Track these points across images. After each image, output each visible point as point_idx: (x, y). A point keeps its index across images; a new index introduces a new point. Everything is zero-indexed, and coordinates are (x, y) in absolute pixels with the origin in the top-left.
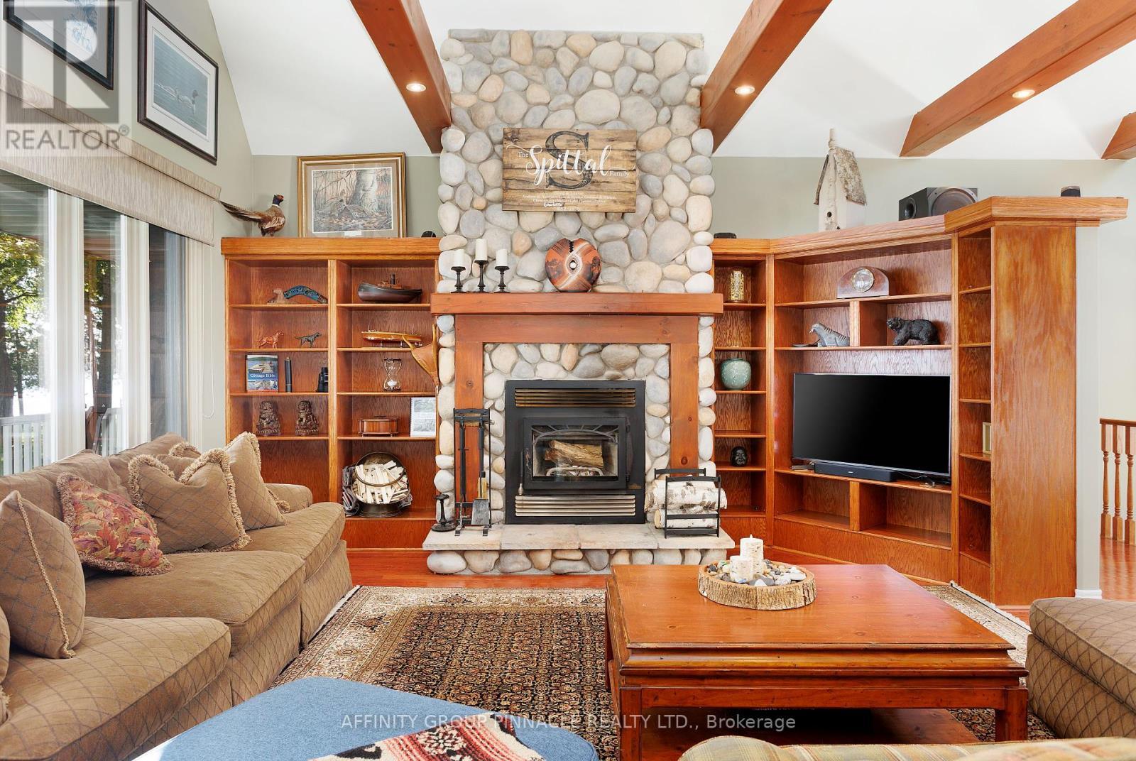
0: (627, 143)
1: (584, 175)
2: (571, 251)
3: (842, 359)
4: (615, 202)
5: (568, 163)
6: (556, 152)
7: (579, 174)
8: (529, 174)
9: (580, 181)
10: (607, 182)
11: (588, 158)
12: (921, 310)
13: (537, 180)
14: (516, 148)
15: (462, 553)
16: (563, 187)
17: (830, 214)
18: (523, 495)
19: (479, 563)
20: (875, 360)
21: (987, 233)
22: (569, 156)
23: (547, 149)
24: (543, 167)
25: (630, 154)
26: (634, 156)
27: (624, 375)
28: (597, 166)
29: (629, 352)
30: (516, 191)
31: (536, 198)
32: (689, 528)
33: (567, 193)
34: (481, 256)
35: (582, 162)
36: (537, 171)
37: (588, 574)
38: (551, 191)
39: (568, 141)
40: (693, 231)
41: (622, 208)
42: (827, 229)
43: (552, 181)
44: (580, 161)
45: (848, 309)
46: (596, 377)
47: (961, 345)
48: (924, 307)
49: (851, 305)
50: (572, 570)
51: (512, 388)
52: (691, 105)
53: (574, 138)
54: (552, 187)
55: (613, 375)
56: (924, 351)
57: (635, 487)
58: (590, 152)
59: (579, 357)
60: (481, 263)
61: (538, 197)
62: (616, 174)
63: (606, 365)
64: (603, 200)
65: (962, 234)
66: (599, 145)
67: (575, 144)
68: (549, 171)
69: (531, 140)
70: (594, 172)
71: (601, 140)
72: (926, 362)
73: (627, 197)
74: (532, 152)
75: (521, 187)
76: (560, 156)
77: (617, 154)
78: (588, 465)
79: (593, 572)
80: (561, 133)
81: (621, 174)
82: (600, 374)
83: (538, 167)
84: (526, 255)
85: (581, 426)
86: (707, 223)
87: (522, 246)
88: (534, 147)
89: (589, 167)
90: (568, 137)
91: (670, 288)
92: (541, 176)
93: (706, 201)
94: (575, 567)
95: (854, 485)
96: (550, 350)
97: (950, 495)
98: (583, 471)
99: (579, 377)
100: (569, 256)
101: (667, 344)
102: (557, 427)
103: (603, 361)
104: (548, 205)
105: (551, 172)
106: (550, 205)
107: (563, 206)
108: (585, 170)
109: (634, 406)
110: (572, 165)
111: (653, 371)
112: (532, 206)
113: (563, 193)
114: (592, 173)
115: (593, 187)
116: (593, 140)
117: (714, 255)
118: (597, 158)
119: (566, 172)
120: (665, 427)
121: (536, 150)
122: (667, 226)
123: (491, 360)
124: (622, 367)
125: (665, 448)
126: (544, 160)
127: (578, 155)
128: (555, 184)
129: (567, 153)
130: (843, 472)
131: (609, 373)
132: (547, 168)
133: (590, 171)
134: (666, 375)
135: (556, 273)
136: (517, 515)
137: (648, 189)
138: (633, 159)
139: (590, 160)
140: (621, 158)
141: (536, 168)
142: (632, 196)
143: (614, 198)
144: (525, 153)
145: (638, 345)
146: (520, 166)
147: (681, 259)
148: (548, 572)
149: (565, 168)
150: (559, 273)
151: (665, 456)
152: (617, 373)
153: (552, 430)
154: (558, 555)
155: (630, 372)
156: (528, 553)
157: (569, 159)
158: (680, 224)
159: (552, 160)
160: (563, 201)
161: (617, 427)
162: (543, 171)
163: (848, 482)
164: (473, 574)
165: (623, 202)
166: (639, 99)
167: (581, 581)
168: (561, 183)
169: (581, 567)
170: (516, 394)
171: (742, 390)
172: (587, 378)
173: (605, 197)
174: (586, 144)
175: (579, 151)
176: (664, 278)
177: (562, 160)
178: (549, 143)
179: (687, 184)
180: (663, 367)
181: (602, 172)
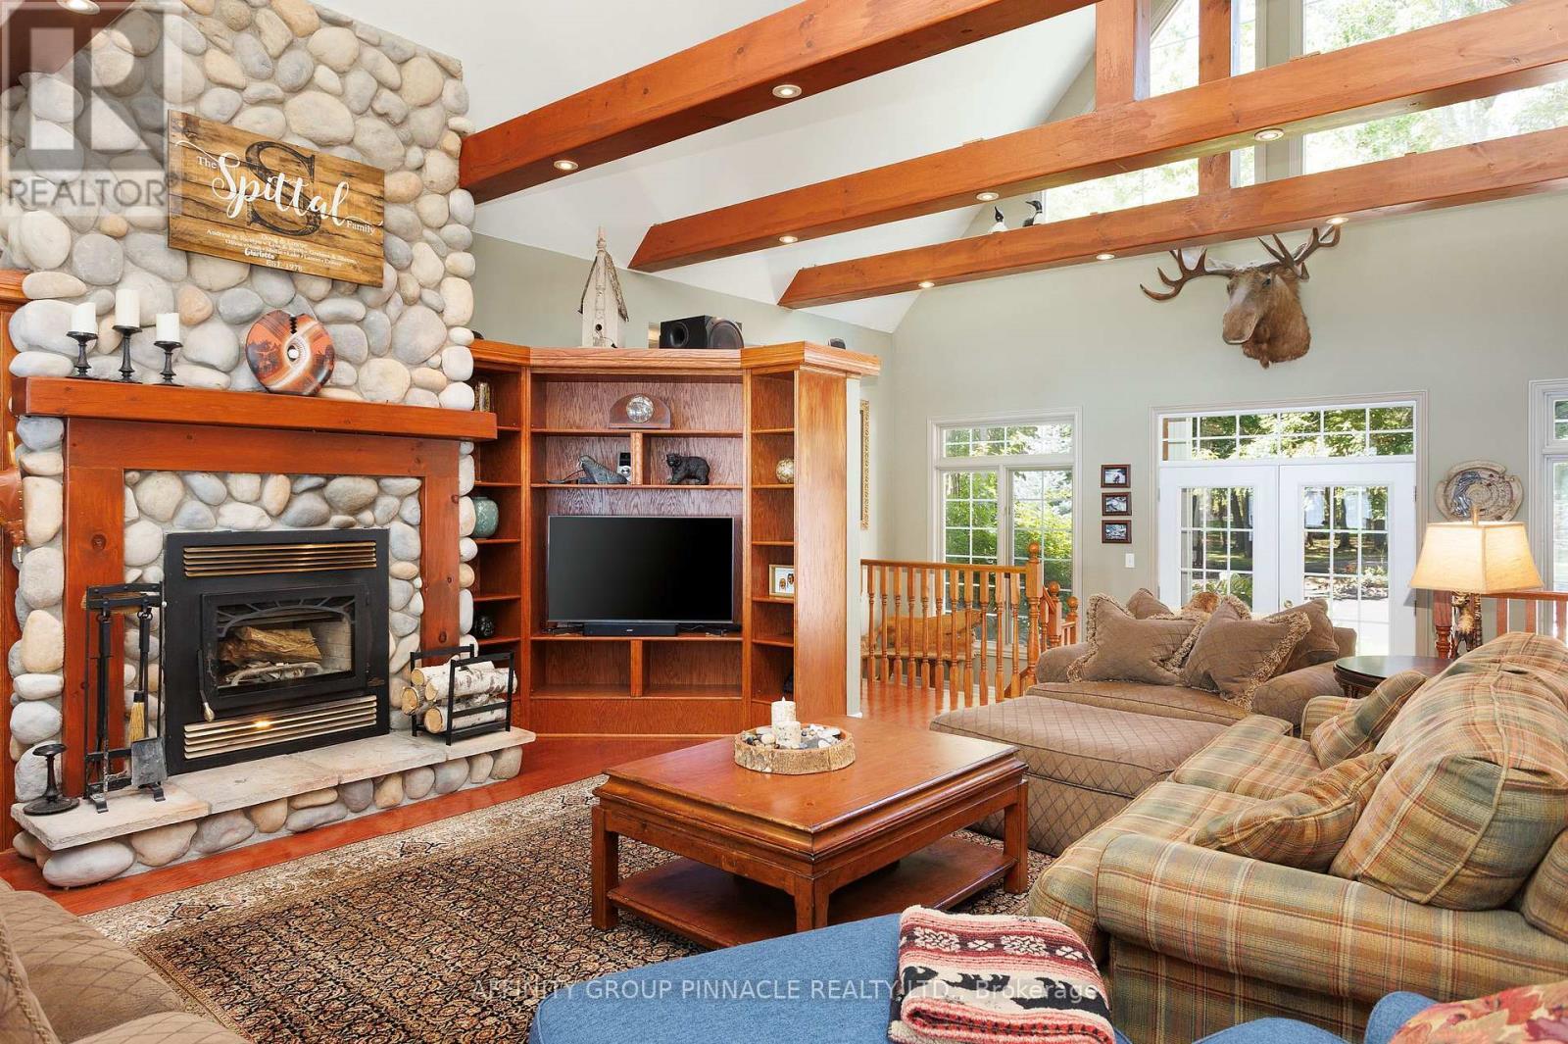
0: (371, 185)
1: (309, 218)
2: (294, 332)
3: (597, 498)
4: (355, 267)
5: (282, 194)
6: (264, 173)
7: (301, 215)
8: (216, 197)
9: (301, 227)
10: (344, 236)
11: (315, 194)
12: (688, 445)
13: (232, 209)
14: (194, 149)
15: (126, 840)
16: (275, 230)
17: (599, 327)
18: (216, 720)
19: (161, 849)
20: (636, 500)
21: (790, 376)
22: (285, 184)
23: (248, 164)
24: (242, 191)
25: (376, 202)
26: (380, 207)
27: (359, 522)
28: (328, 209)
29: (365, 487)
30: (195, 220)
31: (232, 239)
32: (473, 726)
33: (282, 240)
34: (127, 318)
35: (305, 200)
36: (232, 195)
37: (344, 820)
38: (256, 232)
39: (283, 160)
40: (450, 324)
41: (364, 278)
42: (595, 344)
43: (256, 217)
44: (302, 195)
45: (630, 442)
46: (318, 525)
47: (754, 486)
48: (691, 444)
49: (633, 436)
50: (323, 821)
51: (175, 546)
52: (448, 153)
53: (291, 157)
54: (257, 226)
55: (346, 522)
56: (692, 491)
57: (375, 682)
58: (318, 185)
59: (294, 494)
60: (126, 333)
61: (235, 237)
62: (356, 227)
63: (333, 507)
64: (337, 261)
65: (755, 372)
66: (332, 178)
67: (293, 167)
68: (251, 199)
69: (220, 142)
70: (323, 217)
71: (333, 171)
72: (693, 503)
73: (371, 264)
74: (221, 161)
75: (204, 216)
76: (270, 180)
77: (357, 199)
78: (300, 659)
79: (352, 816)
80: (271, 144)
81: (364, 229)
82: (325, 521)
83: (233, 188)
84: (201, 327)
85: (299, 601)
86: (468, 316)
87: (199, 310)
88: (226, 155)
89: (316, 208)
90: (283, 154)
91: (422, 399)
92: (238, 204)
93: (465, 285)
94: (327, 815)
95: (636, 643)
96: (244, 484)
97: (740, 643)
98: (288, 670)
99: (292, 526)
100: (289, 339)
101: (418, 478)
102: (261, 606)
103: (327, 501)
104: (252, 253)
105: (255, 202)
106: (254, 254)
107: (276, 259)
108: (310, 211)
109: (375, 565)
110: (290, 198)
111: (398, 516)
112: (224, 250)
113: (275, 239)
114: (320, 218)
115: (322, 240)
116: (321, 169)
117: (476, 360)
118: (329, 198)
119: (279, 207)
120: (415, 592)
121: (230, 161)
122: (417, 312)
123: (135, 498)
124: (355, 510)
125: (416, 622)
126: (243, 180)
127: (299, 184)
128: (263, 223)
129: (282, 178)
130: (620, 630)
131: (338, 519)
132: (248, 193)
133: (316, 213)
134: (416, 520)
135: (268, 362)
136: (188, 757)
137: (394, 256)
138: (380, 210)
139: (317, 198)
140: (363, 205)
141: (229, 190)
142: (378, 263)
143: (353, 261)
144: (212, 161)
145: (377, 479)
146: (202, 180)
147: (435, 360)
148: (283, 833)
149: (278, 200)
150: (274, 363)
151: (414, 634)
152: (351, 519)
153: (252, 611)
154: (299, 803)
155: (367, 517)
156: (247, 811)
157: (285, 188)
158: (434, 312)
159: (257, 185)
160: (275, 251)
161: (352, 598)
162: (242, 197)
163: (629, 642)
164: (149, 869)
165: (366, 270)
166: (381, 124)
167: (335, 835)
168: (272, 222)
169: (336, 812)
170: (186, 556)
171: (489, 538)
172: (305, 526)
173: (342, 258)
174: (312, 172)
175: (300, 179)
176: (413, 385)
177: (273, 187)
178: (251, 156)
179: (443, 258)
180: (412, 510)
181: (335, 220)
